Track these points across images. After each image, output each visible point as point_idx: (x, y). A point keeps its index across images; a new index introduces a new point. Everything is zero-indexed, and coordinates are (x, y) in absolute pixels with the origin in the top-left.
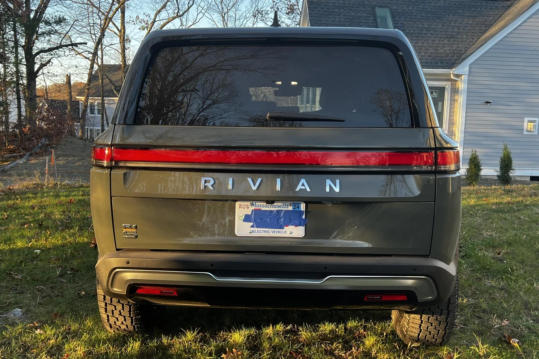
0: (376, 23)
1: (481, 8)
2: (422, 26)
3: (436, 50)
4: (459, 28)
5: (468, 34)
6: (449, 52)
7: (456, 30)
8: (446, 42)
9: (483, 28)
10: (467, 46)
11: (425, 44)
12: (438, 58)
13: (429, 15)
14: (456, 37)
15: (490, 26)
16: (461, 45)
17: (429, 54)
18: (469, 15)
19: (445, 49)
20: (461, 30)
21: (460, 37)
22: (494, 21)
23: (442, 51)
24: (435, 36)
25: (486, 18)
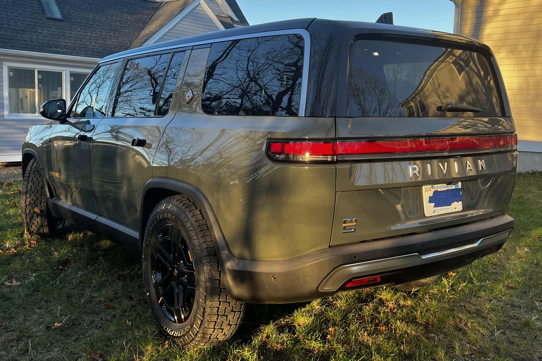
0: (42, 7)
1: (136, 7)
2: (87, 17)
3: (105, 41)
4: (120, 22)
5: (129, 29)
6: (116, 44)
7: (119, 24)
8: (112, 34)
9: (141, 25)
10: (131, 40)
11: (94, 35)
12: (108, 49)
13: (92, 6)
14: (120, 30)
15: (145, 24)
16: (125, 39)
17: (99, 45)
18: (127, 11)
19: (112, 41)
20: (124, 25)
21: (123, 31)
22: (148, 20)
23: (110, 43)
24: (101, 27)
25: (142, 16)
